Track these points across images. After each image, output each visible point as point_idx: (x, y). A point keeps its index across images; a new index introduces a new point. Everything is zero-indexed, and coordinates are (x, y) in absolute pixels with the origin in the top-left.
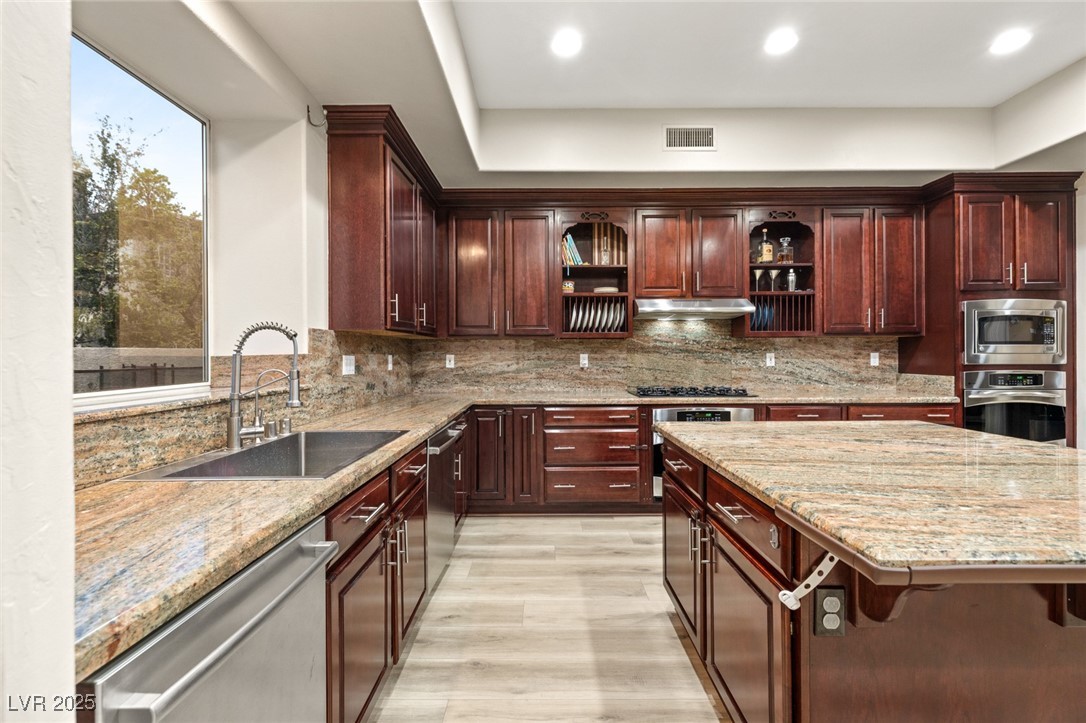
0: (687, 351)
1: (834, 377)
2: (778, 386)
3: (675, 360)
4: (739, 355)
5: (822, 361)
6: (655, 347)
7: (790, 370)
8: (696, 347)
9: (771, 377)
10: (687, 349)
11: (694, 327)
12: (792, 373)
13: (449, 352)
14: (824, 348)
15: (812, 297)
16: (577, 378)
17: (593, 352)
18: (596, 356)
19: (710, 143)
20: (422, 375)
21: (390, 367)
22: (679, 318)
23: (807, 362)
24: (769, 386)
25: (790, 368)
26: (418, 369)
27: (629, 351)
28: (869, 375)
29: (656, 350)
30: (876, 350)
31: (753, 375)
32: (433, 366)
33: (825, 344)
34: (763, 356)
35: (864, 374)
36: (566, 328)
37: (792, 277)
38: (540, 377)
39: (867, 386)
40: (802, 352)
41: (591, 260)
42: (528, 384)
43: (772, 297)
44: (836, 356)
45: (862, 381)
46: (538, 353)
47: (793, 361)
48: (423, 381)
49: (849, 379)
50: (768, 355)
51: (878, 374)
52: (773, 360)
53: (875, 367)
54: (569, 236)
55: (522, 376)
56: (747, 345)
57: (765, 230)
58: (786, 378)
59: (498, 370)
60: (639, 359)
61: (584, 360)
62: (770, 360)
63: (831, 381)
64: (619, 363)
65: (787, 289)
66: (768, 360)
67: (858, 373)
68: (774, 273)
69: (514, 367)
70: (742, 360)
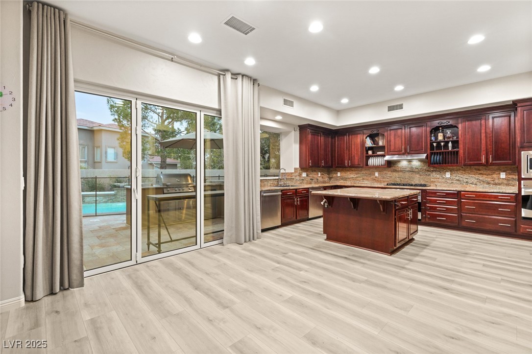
0: (413, 171)
1: (480, 182)
2: (452, 185)
3: (407, 175)
4: (434, 173)
5: (474, 176)
6: (401, 170)
7: (457, 179)
8: (416, 170)
9: (448, 181)
10: (412, 171)
11: (416, 164)
12: (458, 180)
13: (339, 172)
14: (474, 170)
15: (457, 152)
16: (375, 180)
17: (379, 172)
18: (381, 173)
19: (402, 108)
20: (332, 178)
21: (319, 175)
22: (410, 161)
23: (466, 176)
24: (448, 184)
25: (457, 178)
26: (331, 176)
27: (391, 171)
28: (500, 182)
29: (401, 171)
30: (504, 171)
31: (440, 180)
32: (335, 175)
33: (475, 169)
34: (445, 173)
35: (497, 181)
36: (367, 165)
37: (450, 145)
38: (363, 179)
39: (499, 187)
40: (464, 172)
41: (378, 144)
42: (360, 181)
43: (443, 152)
44: (481, 174)
45: (496, 184)
46: (363, 172)
47: (459, 175)
48: (332, 179)
49: (488, 183)
50: (447, 173)
51: (505, 182)
52: (449, 175)
53: (503, 179)
54: (368, 138)
55: (358, 179)
56: (438, 169)
57: (441, 128)
58: (456, 182)
59: (351, 177)
60: (396, 174)
61: (377, 174)
62: (448, 175)
63: (478, 183)
64: (388, 175)
65: (448, 149)
66: (447, 175)
67: (493, 181)
68: (442, 144)
69: (356, 176)
70: (435, 175)
